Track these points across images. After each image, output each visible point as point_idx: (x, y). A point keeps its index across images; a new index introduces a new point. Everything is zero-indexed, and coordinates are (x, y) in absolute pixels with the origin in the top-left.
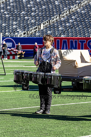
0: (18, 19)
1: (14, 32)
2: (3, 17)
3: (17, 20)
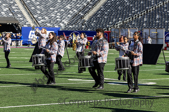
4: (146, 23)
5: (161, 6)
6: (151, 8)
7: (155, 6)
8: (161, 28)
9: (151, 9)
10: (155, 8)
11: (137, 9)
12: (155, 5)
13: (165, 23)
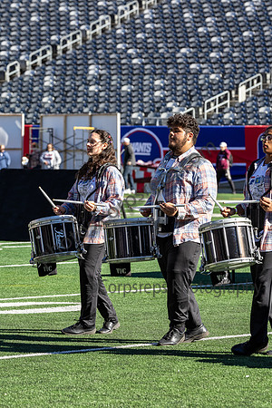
0: (170, 72)
1: (158, 111)
2: (124, 64)
3: (168, 74)
4: (53, 96)
5: (103, 30)
6: (69, 38)
7: (84, 32)
8: (107, 111)
9: (70, 43)
10: (84, 40)
11: (19, 44)
12: (83, 27)
13: (120, 95)
